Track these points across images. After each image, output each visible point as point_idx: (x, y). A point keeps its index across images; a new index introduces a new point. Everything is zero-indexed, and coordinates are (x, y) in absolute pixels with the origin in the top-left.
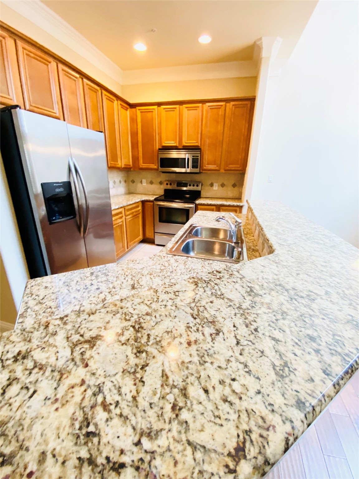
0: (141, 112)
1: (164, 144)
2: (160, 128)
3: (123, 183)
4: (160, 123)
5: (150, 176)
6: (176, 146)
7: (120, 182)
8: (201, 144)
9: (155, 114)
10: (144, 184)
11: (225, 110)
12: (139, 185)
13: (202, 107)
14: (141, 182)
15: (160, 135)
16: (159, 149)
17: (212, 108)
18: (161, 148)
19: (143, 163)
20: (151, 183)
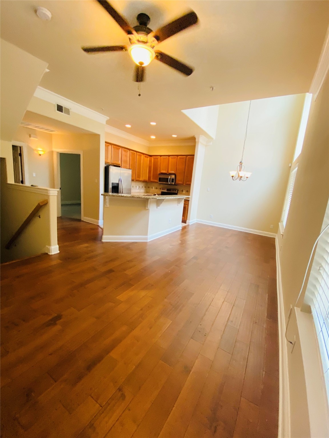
0: (154, 159)
1: (161, 172)
2: (160, 165)
3: (144, 188)
4: (160, 163)
5: (156, 185)
6: (166, 173)
7: (142, 187)
8: (176, 173)
9: (159, 159)
10: (154, 189)
11: (186, 159)
12: (151, 189)
13: (177, 158)
14: (152, 188)
15: (160, 168)
16: (159, 174)
17: (180, 158)
18: (160, 173)
19: (153, 179)
20: (157, 188)
